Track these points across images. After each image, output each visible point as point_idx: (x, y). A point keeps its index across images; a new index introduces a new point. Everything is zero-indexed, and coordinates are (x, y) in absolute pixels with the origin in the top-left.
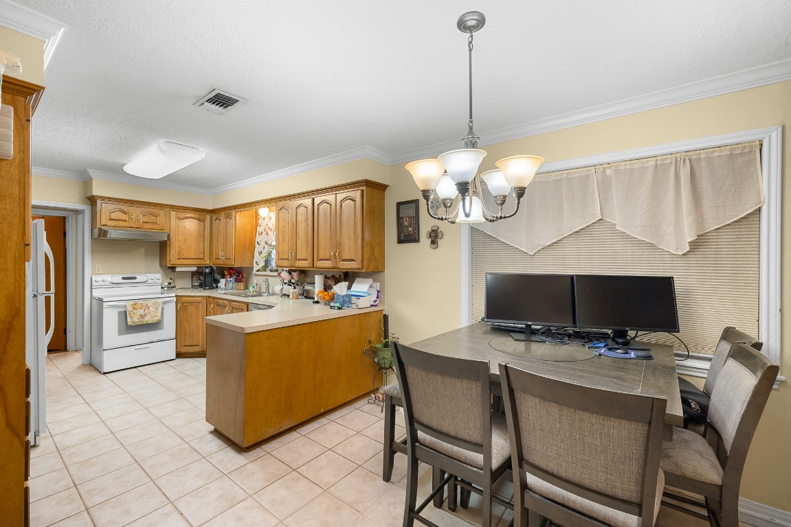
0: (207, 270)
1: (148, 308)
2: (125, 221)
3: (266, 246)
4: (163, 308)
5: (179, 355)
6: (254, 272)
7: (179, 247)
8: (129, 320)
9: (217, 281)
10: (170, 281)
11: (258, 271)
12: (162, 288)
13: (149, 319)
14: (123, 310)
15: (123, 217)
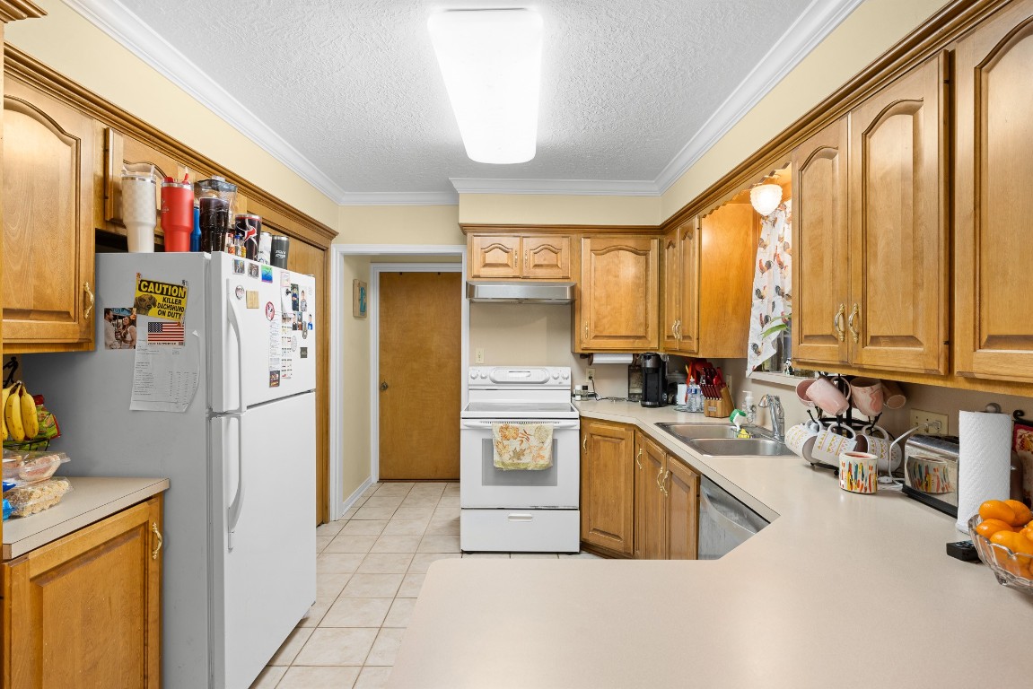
0: (649, 364)
1: (528, 439)
2: (507, 265)
3: (779, 300)
4: (554, 442)
5: (586, 546)
6: (749, 372)
7: (597, 313)
8: (496, 458)
9: (673, 389)
10: (587, 382)
11: (759, 369)
12: (573, 395)
13: (528, 462)
14: (487, 436)
15: (503, 258)
